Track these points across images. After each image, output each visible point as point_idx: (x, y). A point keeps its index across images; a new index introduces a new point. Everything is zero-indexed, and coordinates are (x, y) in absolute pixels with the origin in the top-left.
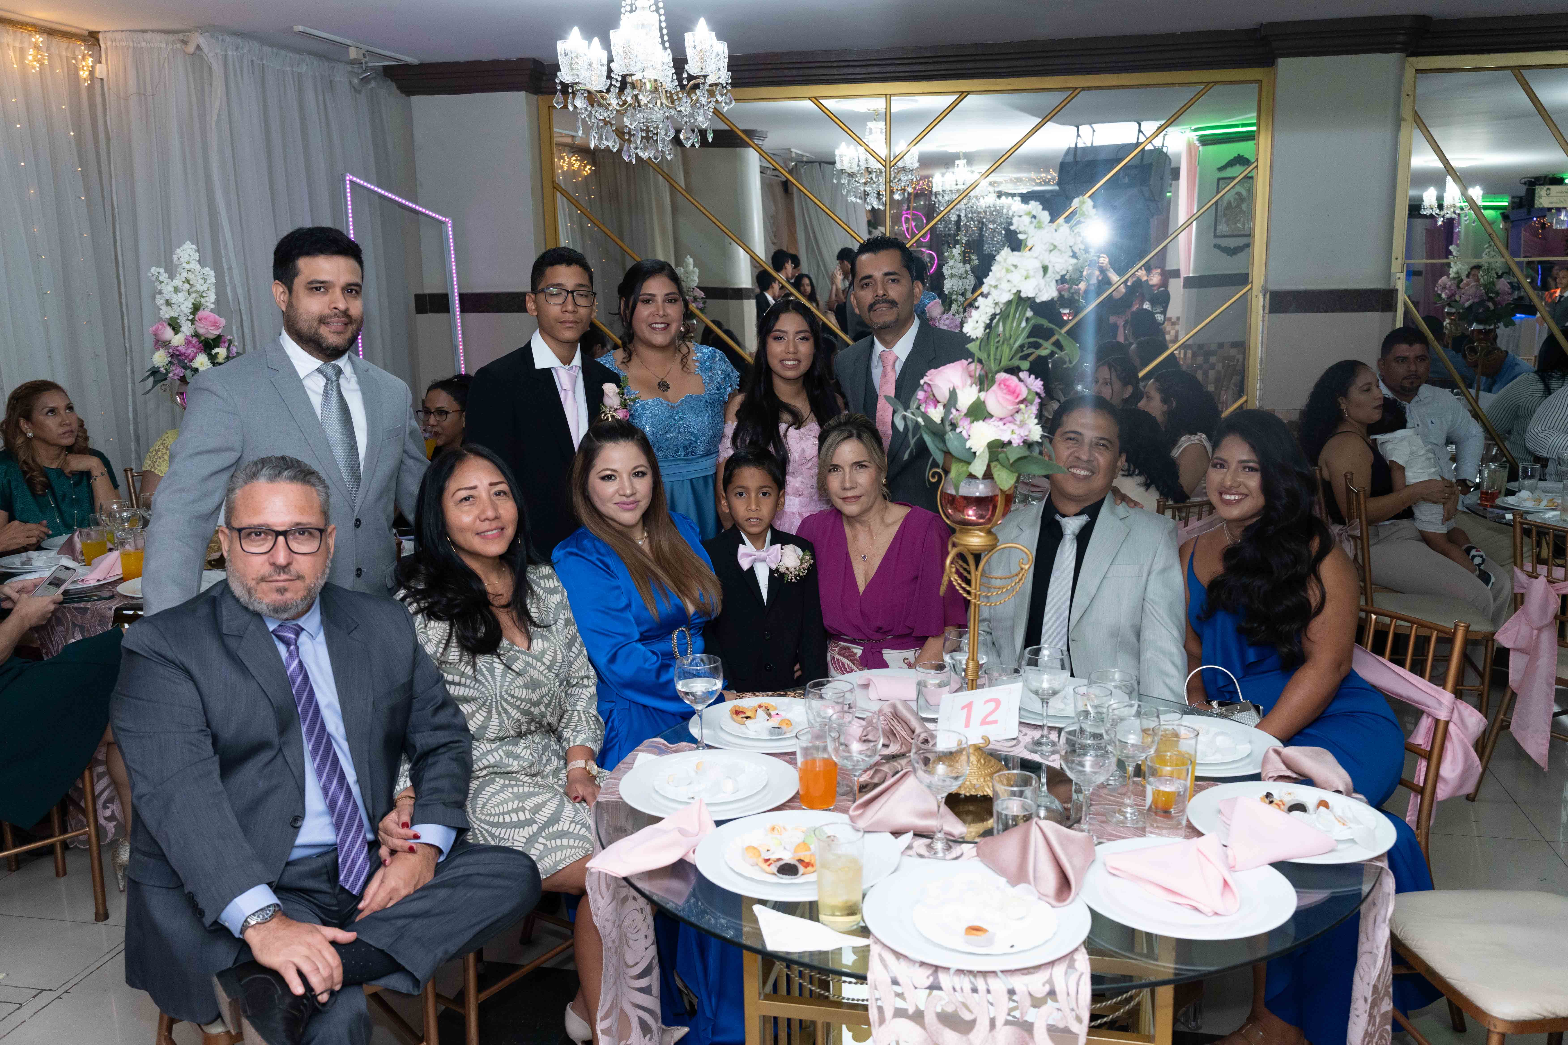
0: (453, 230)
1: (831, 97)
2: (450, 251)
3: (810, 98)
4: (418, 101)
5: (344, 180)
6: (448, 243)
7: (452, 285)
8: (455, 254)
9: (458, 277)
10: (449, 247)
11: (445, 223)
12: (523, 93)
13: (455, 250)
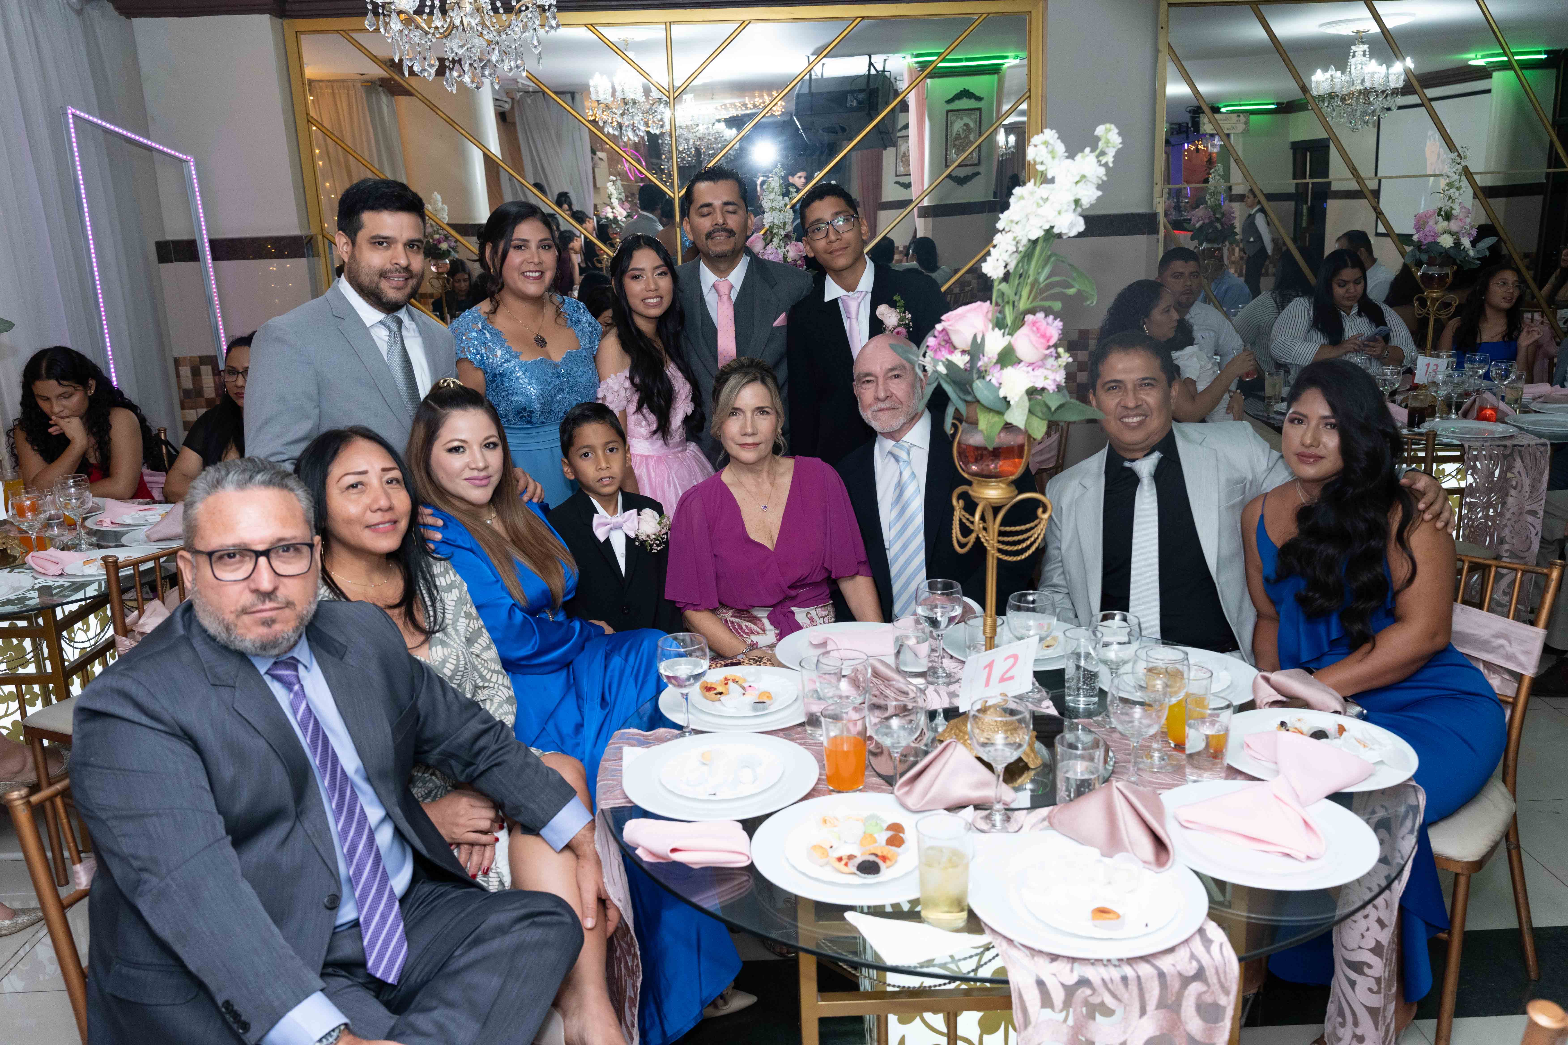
0: (197, 170)
1: (608, 24)
2: (194, 192)
3: (586, 25)
4: (141, 24)
5: (67, 114)
6: (192, 184)
7: (200, 230)
8: (201, 195)
9: (206, 221)
10: (193, 188)
11: (185, 161)
12: (267, 16)
13: (201, 191)
